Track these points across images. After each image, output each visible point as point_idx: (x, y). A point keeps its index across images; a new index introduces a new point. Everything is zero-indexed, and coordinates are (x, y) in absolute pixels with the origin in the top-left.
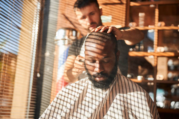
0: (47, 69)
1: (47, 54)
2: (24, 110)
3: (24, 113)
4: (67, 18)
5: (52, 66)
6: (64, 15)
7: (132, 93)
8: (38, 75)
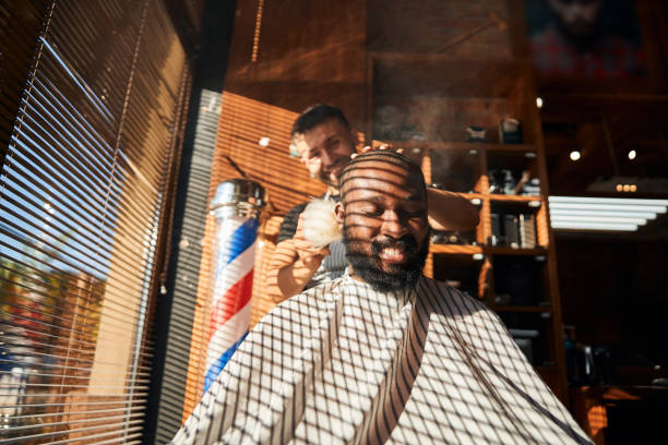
0: (183, 278)
1: (184, 244)
2: (124, 372)
3: (123, 380)
4: (234, 165)
5: (196, 271)
6: (228, 158)
7: (468, 319)
8: (163, 291)
